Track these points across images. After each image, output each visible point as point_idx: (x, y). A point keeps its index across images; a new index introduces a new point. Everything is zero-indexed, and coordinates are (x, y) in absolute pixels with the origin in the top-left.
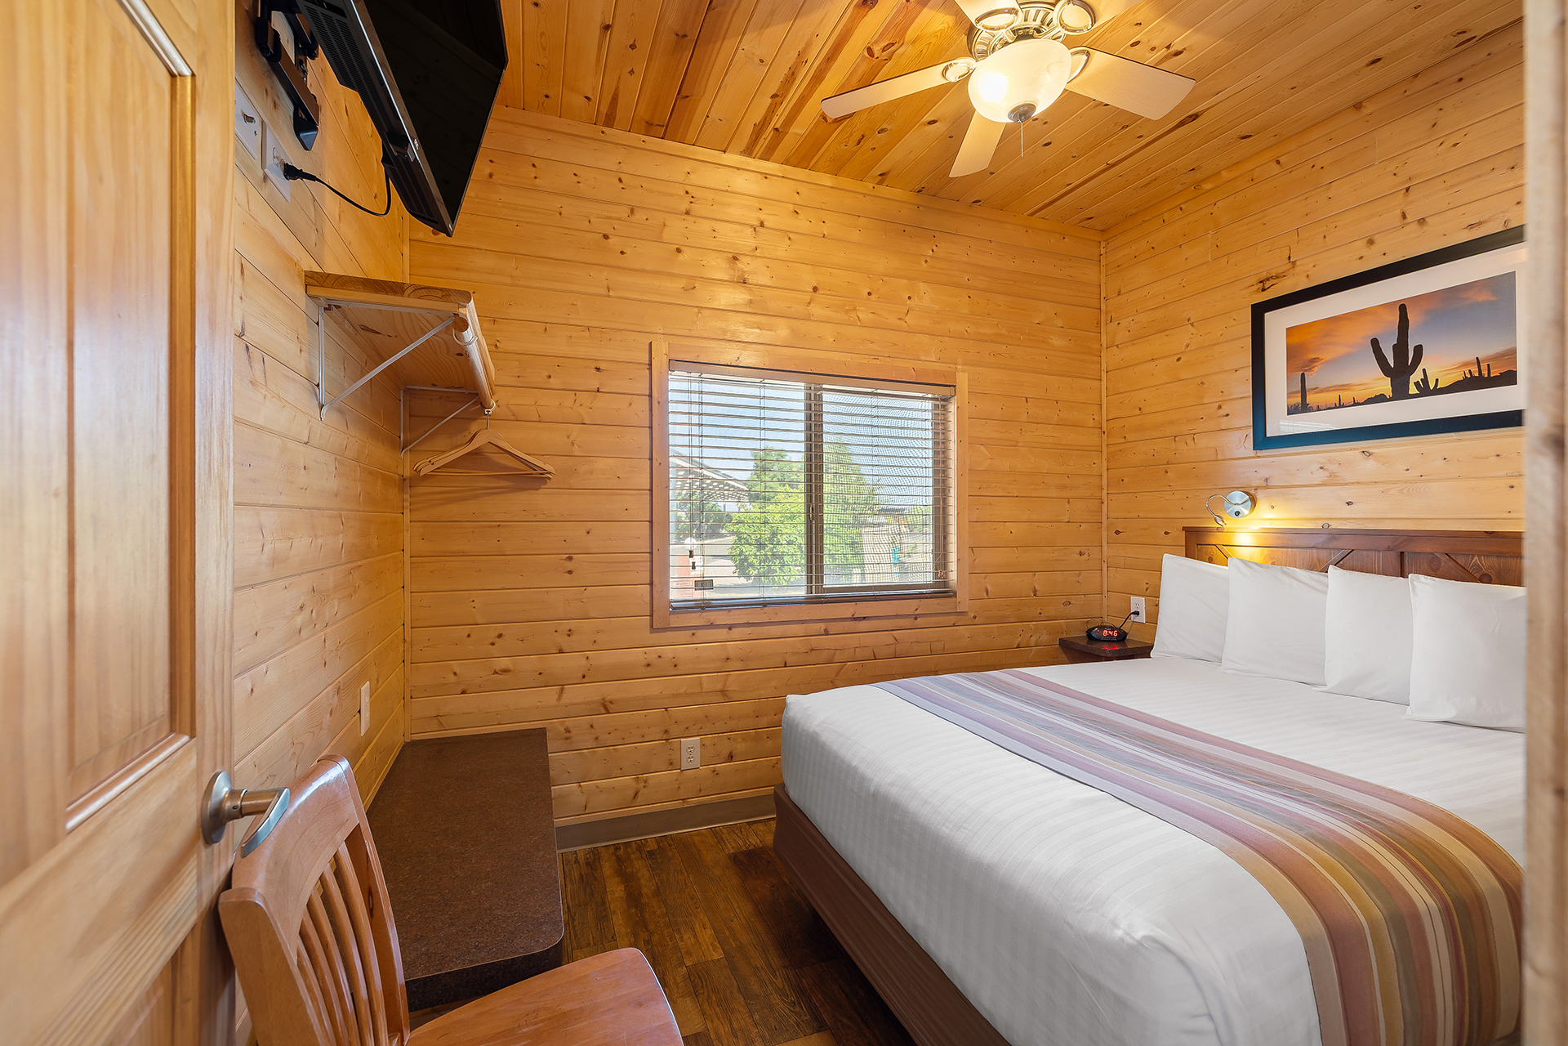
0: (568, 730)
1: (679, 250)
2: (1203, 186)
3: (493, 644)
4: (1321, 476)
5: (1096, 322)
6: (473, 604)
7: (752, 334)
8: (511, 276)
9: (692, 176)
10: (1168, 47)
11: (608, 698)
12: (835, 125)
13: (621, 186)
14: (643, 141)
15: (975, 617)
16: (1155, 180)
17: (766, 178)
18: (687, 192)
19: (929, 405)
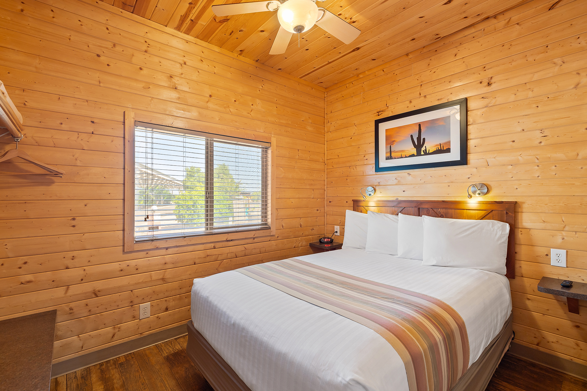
0: (71, 309)
1: (141, 69)
2: (360, 76)
3: (20, 268)
4: (395, 182)
5: (323, 122)
6: (6, 247)
7: (180, 113)
8: (36, 68)
9: (148, 34)
10: (351, 19)
11: (97, 289)
12: (220, 24)
13: (108, 31)
14: (121, 12)
15: (278, 237)
16: (344, 71)
17: (187, 42)
18: (146, 42)
19: (260, 150)
